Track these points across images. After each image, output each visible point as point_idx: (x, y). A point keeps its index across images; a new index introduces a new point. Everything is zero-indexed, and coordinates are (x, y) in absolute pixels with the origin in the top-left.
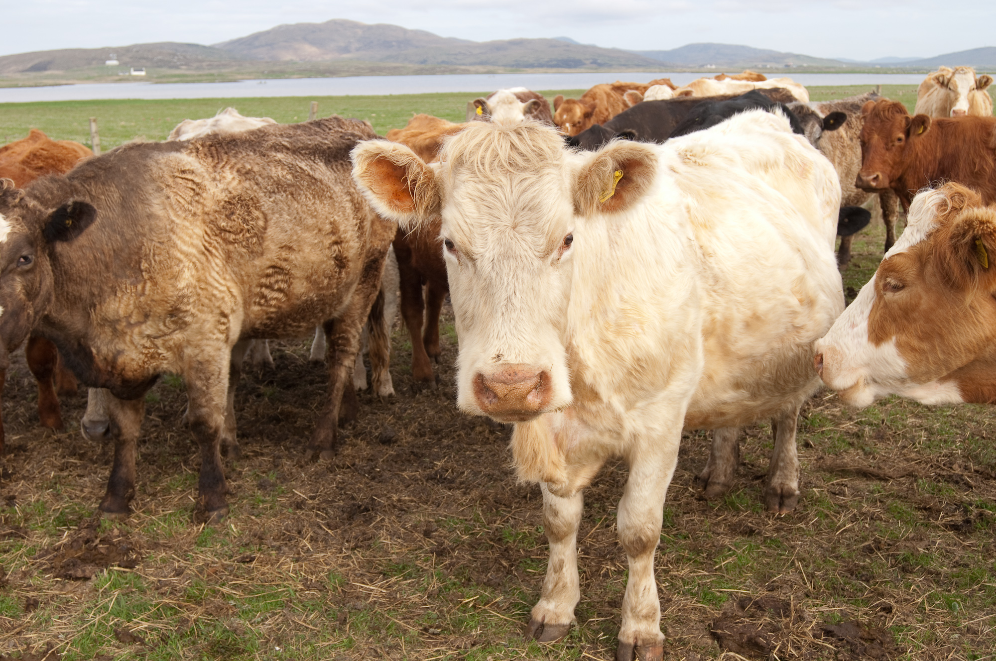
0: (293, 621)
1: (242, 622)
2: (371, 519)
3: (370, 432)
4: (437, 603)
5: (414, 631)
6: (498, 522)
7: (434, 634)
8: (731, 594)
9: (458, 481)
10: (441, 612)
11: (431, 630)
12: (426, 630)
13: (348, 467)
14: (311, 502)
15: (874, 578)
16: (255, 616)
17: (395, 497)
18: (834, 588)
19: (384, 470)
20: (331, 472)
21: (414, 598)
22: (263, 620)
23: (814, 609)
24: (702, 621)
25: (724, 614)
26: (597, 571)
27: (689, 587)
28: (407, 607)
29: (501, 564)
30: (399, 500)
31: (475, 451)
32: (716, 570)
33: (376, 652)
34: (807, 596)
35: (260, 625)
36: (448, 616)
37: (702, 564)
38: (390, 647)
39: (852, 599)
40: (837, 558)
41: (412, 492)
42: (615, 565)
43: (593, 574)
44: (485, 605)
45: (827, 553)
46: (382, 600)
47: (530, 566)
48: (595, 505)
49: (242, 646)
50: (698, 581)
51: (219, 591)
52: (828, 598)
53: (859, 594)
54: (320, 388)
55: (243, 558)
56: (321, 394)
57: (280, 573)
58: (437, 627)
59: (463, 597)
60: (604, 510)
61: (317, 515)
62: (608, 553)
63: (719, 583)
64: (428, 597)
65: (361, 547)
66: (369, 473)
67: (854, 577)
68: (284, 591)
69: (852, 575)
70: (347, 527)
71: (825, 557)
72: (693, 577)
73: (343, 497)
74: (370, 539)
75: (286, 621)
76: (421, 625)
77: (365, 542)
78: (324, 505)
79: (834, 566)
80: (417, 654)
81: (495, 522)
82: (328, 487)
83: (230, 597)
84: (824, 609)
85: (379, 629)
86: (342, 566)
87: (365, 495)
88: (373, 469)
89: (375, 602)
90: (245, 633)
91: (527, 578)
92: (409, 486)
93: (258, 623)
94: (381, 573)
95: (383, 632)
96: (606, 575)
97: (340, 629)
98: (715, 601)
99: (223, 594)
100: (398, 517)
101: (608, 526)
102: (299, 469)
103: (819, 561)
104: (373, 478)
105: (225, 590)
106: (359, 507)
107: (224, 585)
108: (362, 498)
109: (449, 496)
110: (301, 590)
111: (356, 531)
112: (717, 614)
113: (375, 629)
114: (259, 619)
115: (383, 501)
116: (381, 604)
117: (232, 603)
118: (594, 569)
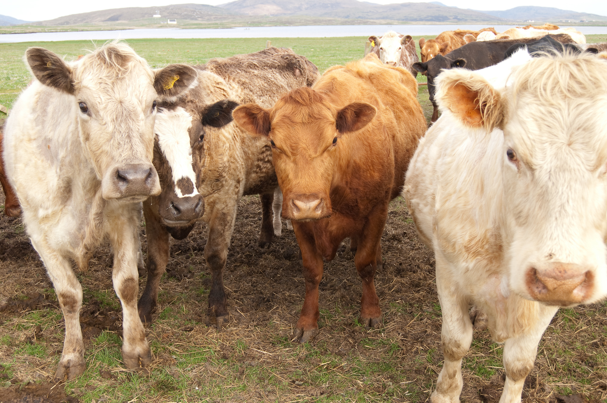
0: (210, 371)
1: (179, 369)
2: (271, 307)
3: (278, 251)
4: (303, 365)
5: (285, 382)
6: (350, 313)
7: (298, 385)
8: (498, 370)
9: (329, 285)
10: (305, 370)
11: (297, 382)
12: (294, 382)
13: (261, 273)
14: (235, 294)
15: (596, 364)
16: (187, 366)
17: (287, 294)
18: (569, 370)
19: (282, 276)
20: (250, 275)
21: (289, 360)
22: (192, 369)
23: (553, 384)
24: (475, 388)
25: (492, 383)
26: (411, 349)
27: (470, 363)
28: (284, 366)
29: (349, 341)
30: (290, 296)
31: (344, 265)
32: (490, 353)
33: (260, 394)
34: (549, 374)
35: (190, 372)
36: (309, 373)
37: (481, 348)
38: (269, 392)
39: (580, 377)
40: (573, 349)
41: (298, 291)
42: (423, 346)
43: (407, 351)
44: (334, 368)
45: (567, 346)
46: (269, 360)
47: (367, 343)
48: (415, 305)
49: (176, 386)
50: (476, 360)
51: (167, 349)
52: (564, 376)
53: (586, 375)
54: (252, 221)
55: (186, 328)
56: (251, 225)
57: (207, 339)
58: (301, 381)
59: (320, 361)
60: (421, 309)
61: (237, 303)
62: (420, 337)
63: (490, 362)
64: (298, 360)
65: (261, 325)
66: (274, 277)
67: (584, 363)
68: (208, 351)
69: (582, 362)
70: (254, 311)
71: (565, 348)
72: (474, 357)
73: (255, 292)
74: (268, 320)
75: (206, 370)
76: (291, 378)
77: (264, 322)
78: (242, 297)
79: (571, 355)
80: (285, 398)
81: (348, 314)
82: (246, 285)
83: (173, 353)
84: (560, 384)
85: (264, 379)
86: (246, 337)
87: (269, 291)
88: (276, 275)
89: (264, 361)
90: (179, 377)
91: (365, 351)
92: (298, 286)
93: (189, 371)
94: (270, 343)
95: (266, 381)
96: (417, 352)
97: (239, 378)
98: (486, 374)
99: (170, 351)
100: (287, 306)
101: (421, 319)
102: (230, 273)
103: (561, 351)
104: (276, 281)
105: (172, 348)
106: (264, 299)
107: (171, 345)
108: (267, 293)
109: (322, 295)
110: (219, 350)
111: (259, 315)
112: (487, 383)
113: (261, 379)
114: (190, 369)
115: (279, 295)
116: (268, 363)
117: (174, 357)
118: (409, 348)
